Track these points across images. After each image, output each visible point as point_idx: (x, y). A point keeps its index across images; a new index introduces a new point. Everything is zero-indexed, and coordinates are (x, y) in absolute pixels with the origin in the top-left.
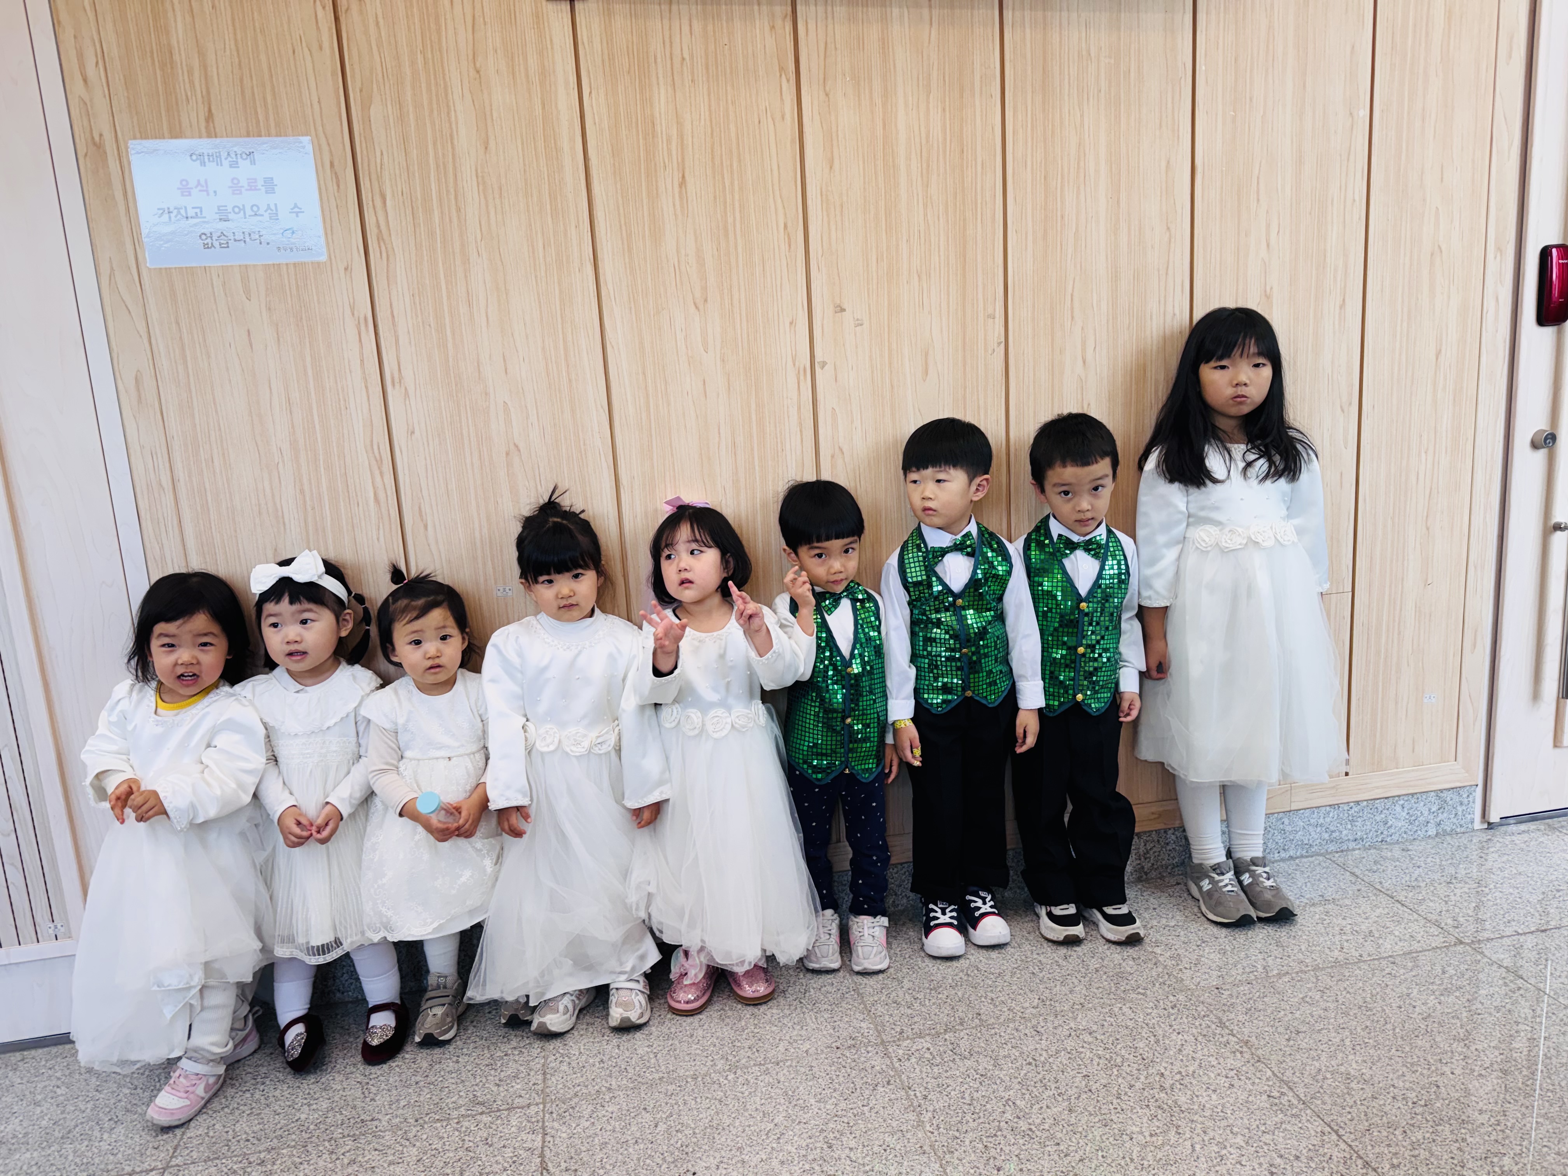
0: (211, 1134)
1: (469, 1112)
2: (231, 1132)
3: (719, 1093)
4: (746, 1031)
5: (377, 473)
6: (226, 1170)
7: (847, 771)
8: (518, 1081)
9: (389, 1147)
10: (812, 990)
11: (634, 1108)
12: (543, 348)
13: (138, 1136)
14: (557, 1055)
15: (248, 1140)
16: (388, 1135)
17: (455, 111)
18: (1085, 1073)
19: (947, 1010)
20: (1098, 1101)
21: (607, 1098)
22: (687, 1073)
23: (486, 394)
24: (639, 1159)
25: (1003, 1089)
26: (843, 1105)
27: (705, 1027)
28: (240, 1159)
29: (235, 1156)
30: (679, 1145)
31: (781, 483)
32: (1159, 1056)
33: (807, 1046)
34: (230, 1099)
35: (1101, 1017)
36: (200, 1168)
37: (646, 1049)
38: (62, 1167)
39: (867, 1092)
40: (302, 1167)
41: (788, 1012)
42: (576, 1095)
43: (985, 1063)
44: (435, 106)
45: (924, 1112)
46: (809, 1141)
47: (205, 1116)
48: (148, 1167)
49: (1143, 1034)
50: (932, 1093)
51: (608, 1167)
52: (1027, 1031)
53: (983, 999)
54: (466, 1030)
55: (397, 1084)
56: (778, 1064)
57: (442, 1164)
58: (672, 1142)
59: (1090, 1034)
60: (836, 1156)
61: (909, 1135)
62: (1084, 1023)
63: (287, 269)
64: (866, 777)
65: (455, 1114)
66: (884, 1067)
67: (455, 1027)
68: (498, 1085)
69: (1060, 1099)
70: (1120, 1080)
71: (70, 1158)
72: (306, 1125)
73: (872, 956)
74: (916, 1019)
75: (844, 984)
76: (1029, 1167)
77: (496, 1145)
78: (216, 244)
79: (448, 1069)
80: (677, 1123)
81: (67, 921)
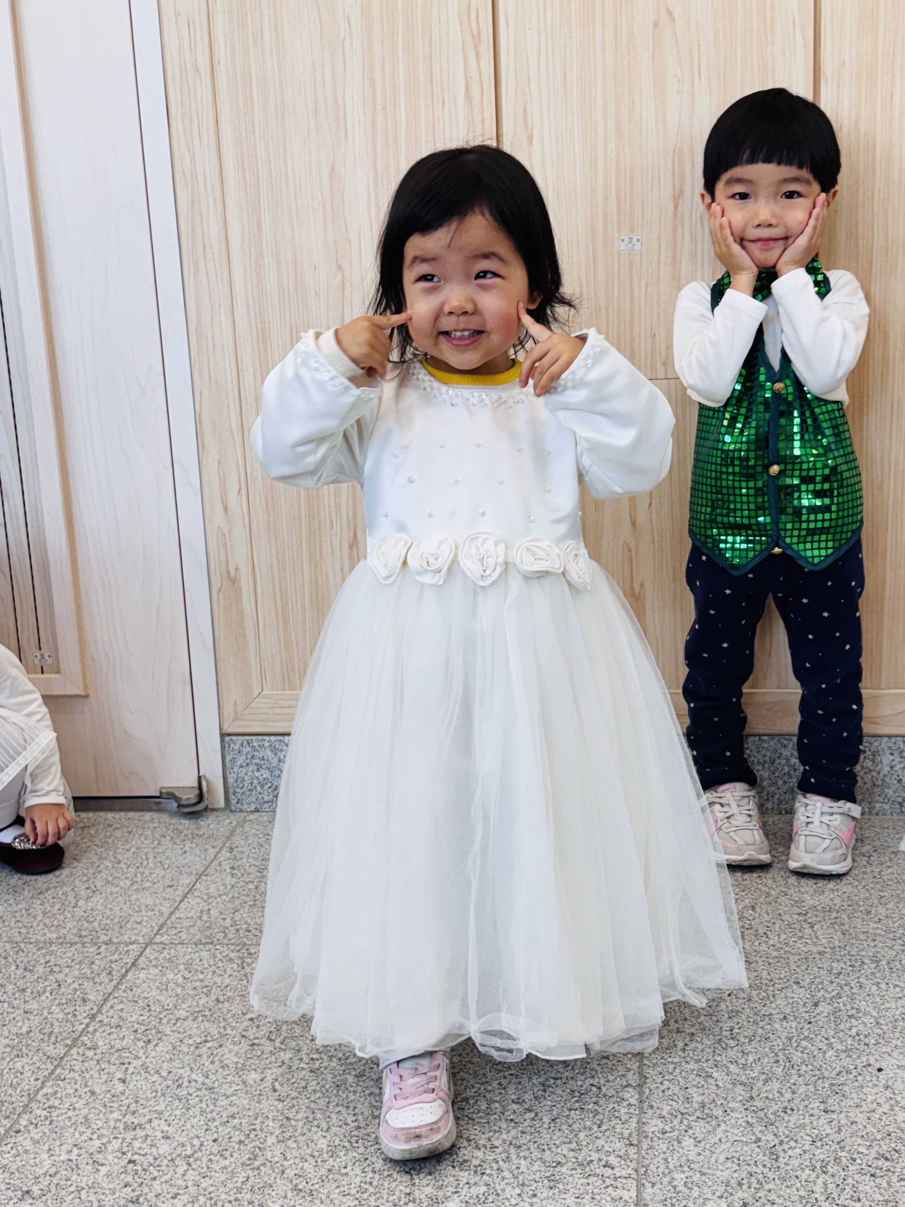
2: (228, 920)
5: (472, 55)
6: (220, 956)
13: (118, 908)
15: (249, 931)
22: (863, 953)
24: (790, 1039)
27: (889, 906)
28: (238, 948)
29: (233, 944)
36: (189, 950)
37: (796, 917)
38: (30, 925)
48: (128, 940)
58: (842, 1027)
71: (39, 918)
80: (849, 1007)
81: (56, 651)
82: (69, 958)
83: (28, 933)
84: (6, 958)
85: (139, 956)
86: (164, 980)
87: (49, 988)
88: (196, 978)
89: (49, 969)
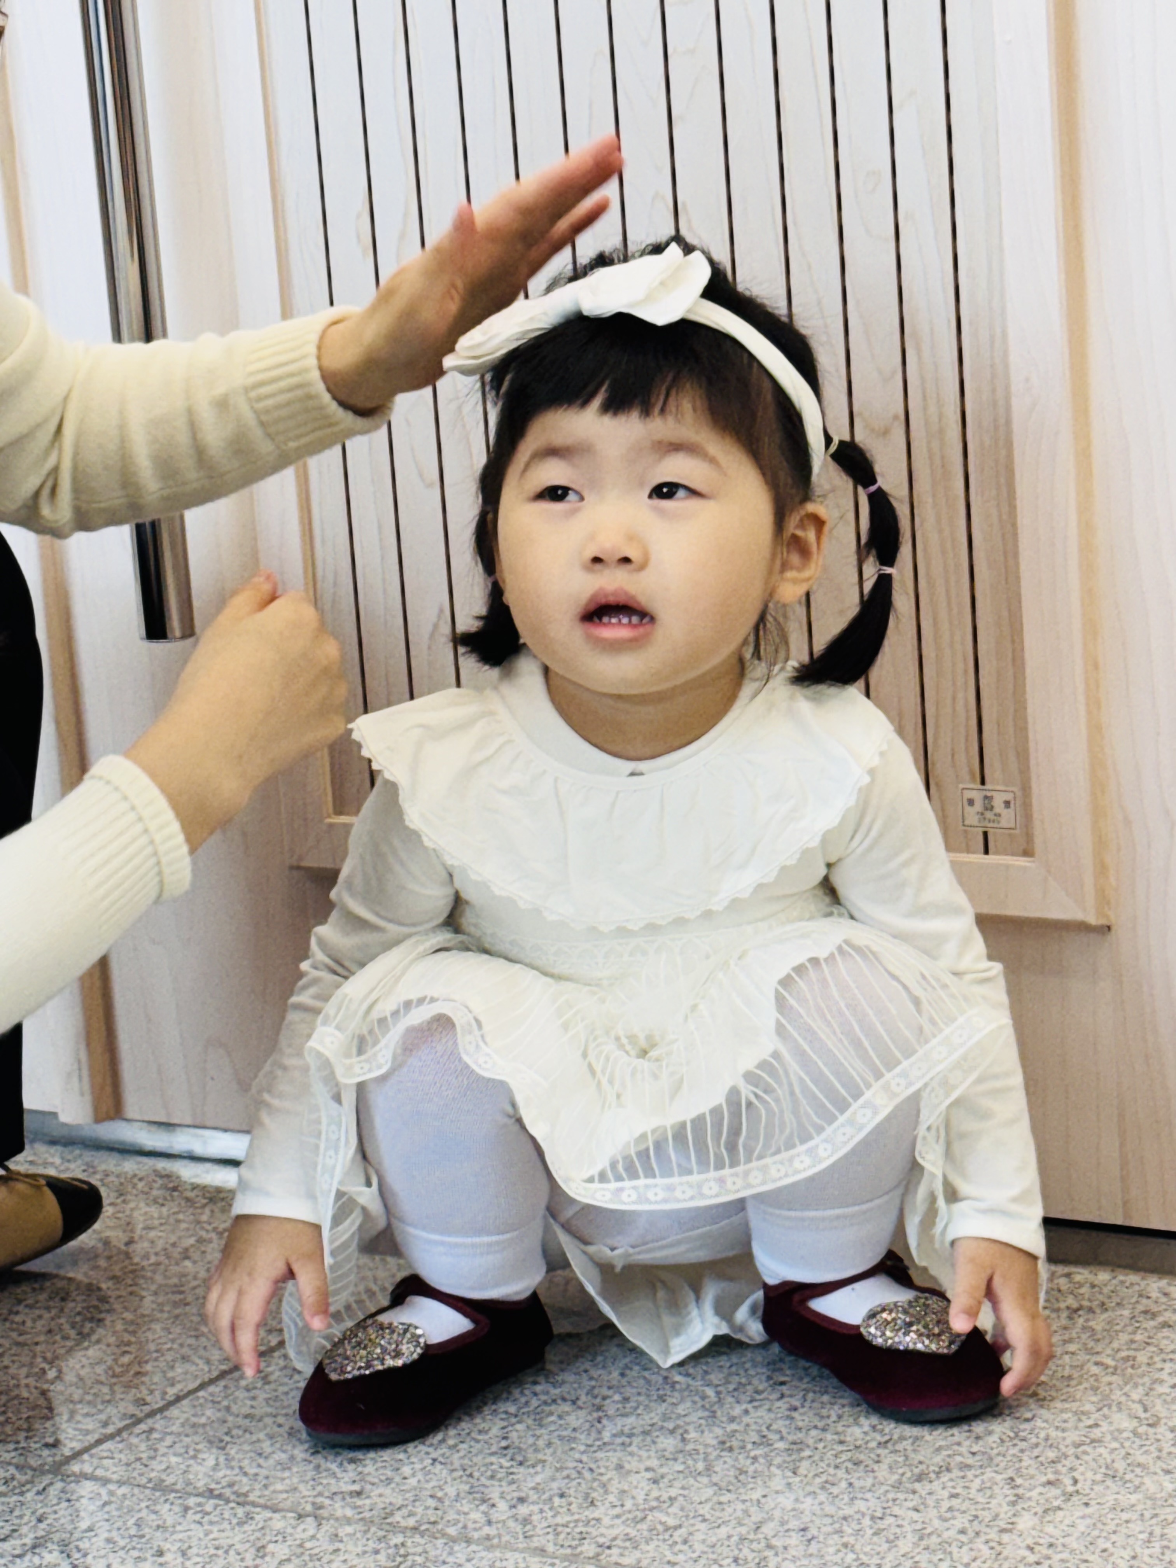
81: (1026, 789)
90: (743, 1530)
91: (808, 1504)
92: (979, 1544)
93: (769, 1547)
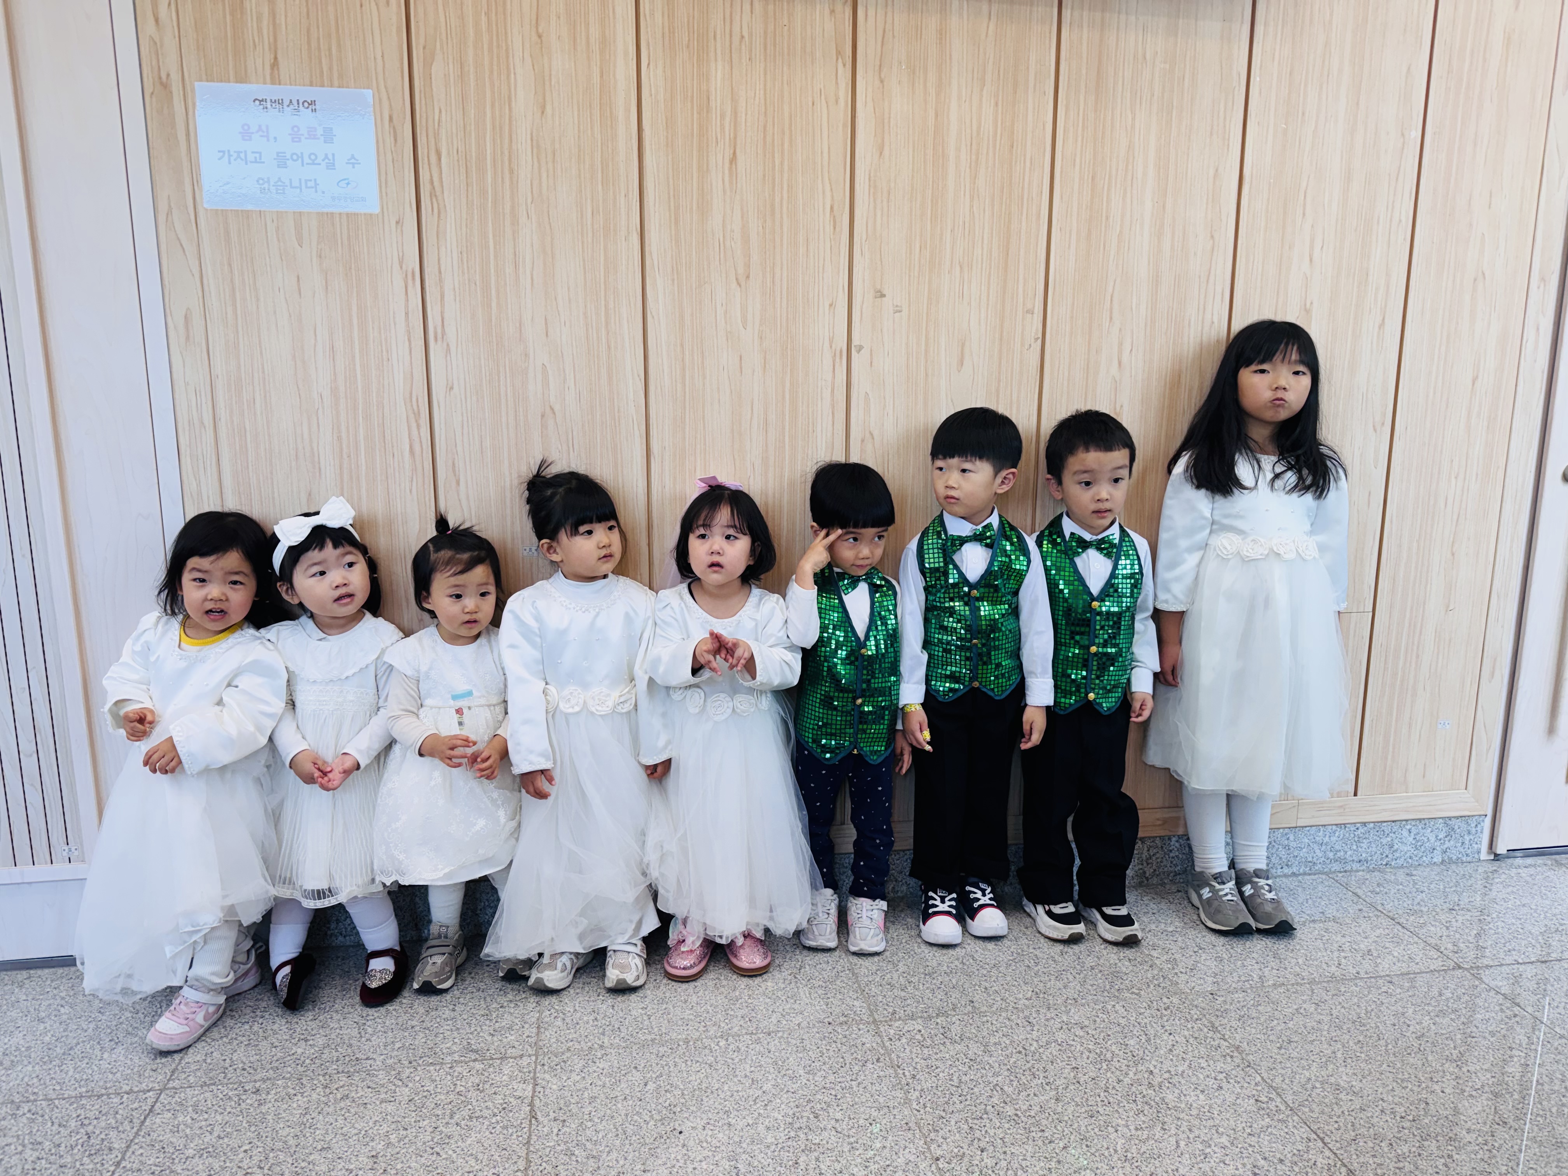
0: (209, 1061)
1: (463, 1058)
2: (228, 1061)
3: (710, 1058)
4: (740, 1001)
5: (414, 425)
6: (221, 1096)
7: (855, 752)
8: (512, 1032)
9: (383, 1086)
10: (807, 967)
11: (625, 1066)
12: (585, 314)
13: (137, 1058)
14: (552, 1011)
15: (244, 1069)
16: (381, 1074)
17: (515, 74)
18: (1074, 1065)
19: (940, 995)
20: (1085, 1093)
21: (599, 1055)
22: (680, 1037)
23: (526, 355)
24: (627, 1115)
25: (991, 1074)
26: (831, 1078)
27: (699, 994)
28: (236, 1086)
29: (231, 1083)
30: (667, 1104)
31: (809, 464)
32: (1149, 1054)
33: (799, 1019)
34: (228, 1029)
35: (1094, 1013)
36: (196, 1092)
37: (640, 1011)
39: (857, 1068)
40: (296, 1098)
41: (783, 986)
42: (568, 1050)
43: (975, 1049)
44: (495, 67)
45: (912, 1091)
46: (795, 1109)
47: (203, 1044)
48: (146, 1088)
49: (1135, 1032)
50: (921, 1073)
51: (596, 1120)
52: (1019, 1021)
53: (977, 987)
54: (463, 980)
55: (393, 1026)
56: (769, 1034)
57: (433, 1105)
58: (660, 1101)
59: (1082, 1028)
60: (822, 1126)
61: (895, 1112)
62: (1076, 1018)
63: (340, 218)
64: (874, 760)
65: (449, 1059)
66: (874, 1045)
67: (454, 975)
68: (493, 1035)
69: (1048, 1088)
70: (1109, 1074)
71: (70, 1073)
72: (302, 1059)
73: (869, 938)
74: (909, 1002)
75: (839, 964)
76: (1013, 1151)
77: (487, 1092)
78: (273, 189)
79: (444, 1016)
80: (666, 1084)
81: (82, 845)
82: (97, 1110)
83: (61, 1089)
84: (42, 1116)
85: (156, 1102)
86: (176, 1123)
87: (81, 1141)
88: (201, 1118)
89: (80, 1123)
90: (18, 1082)
91: (37, 1068)
92: (93, 1066)
93: (28, 1085)
